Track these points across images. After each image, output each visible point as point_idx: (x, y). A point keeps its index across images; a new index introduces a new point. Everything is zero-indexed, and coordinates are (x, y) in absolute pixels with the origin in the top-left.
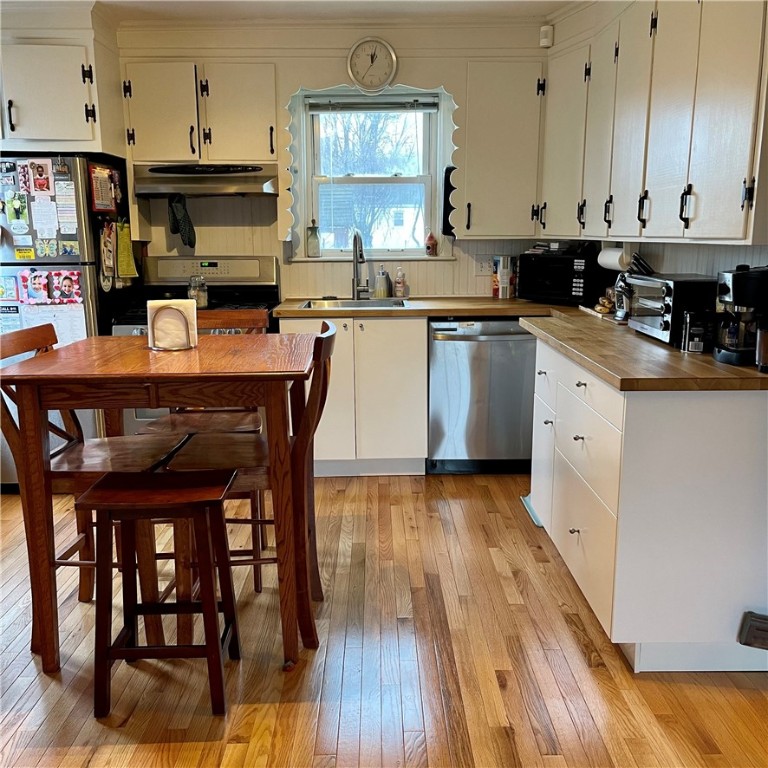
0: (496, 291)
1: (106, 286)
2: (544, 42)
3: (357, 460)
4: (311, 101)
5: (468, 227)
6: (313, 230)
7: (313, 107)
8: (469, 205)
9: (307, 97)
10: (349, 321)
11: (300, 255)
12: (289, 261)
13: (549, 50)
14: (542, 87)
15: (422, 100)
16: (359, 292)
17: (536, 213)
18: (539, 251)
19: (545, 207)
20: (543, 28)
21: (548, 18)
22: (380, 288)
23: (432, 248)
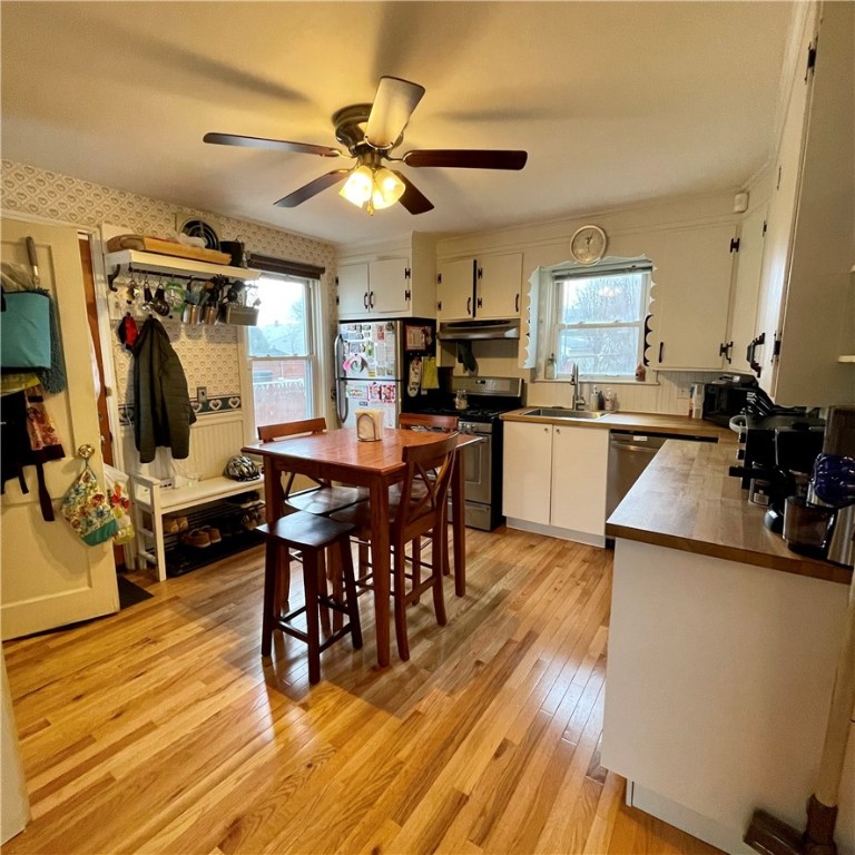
0: (691, 411)
1: (412, 393)
2: (737, 208)
3: (550, 526)
4: (557, 274)
5: (660, 361)
6: (552, 360)
7: (558, 278)
8: (662, 344)
9: (554, 271)
10: (549, 427)
11: (541, 377)
12: (533, 381)
13: (744, 214)
14: (735, 245)
15: (638, 265)
16: (578, 405)
17: (724, 350)
18: (723, 382)
19: (731, 345)
20: (738, 197)
21: (744, 187)
22: (594, 402)
23: (641, 375)
